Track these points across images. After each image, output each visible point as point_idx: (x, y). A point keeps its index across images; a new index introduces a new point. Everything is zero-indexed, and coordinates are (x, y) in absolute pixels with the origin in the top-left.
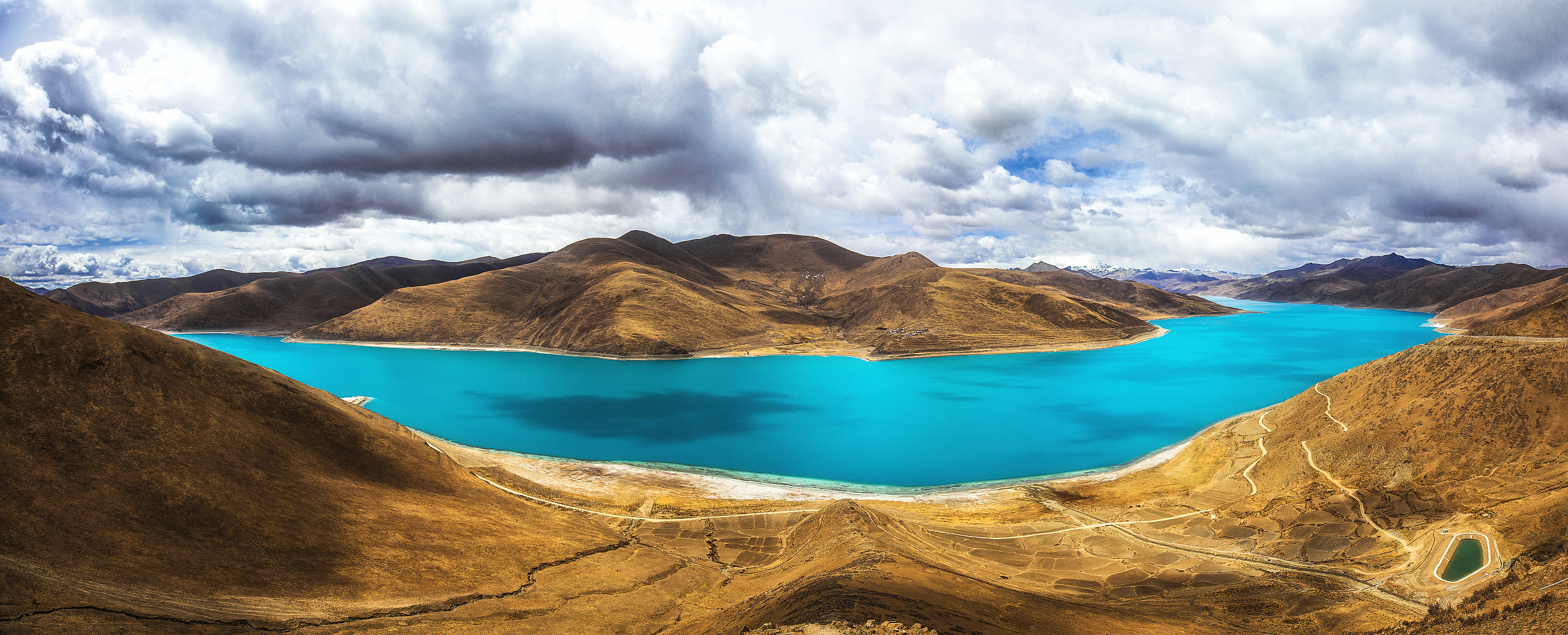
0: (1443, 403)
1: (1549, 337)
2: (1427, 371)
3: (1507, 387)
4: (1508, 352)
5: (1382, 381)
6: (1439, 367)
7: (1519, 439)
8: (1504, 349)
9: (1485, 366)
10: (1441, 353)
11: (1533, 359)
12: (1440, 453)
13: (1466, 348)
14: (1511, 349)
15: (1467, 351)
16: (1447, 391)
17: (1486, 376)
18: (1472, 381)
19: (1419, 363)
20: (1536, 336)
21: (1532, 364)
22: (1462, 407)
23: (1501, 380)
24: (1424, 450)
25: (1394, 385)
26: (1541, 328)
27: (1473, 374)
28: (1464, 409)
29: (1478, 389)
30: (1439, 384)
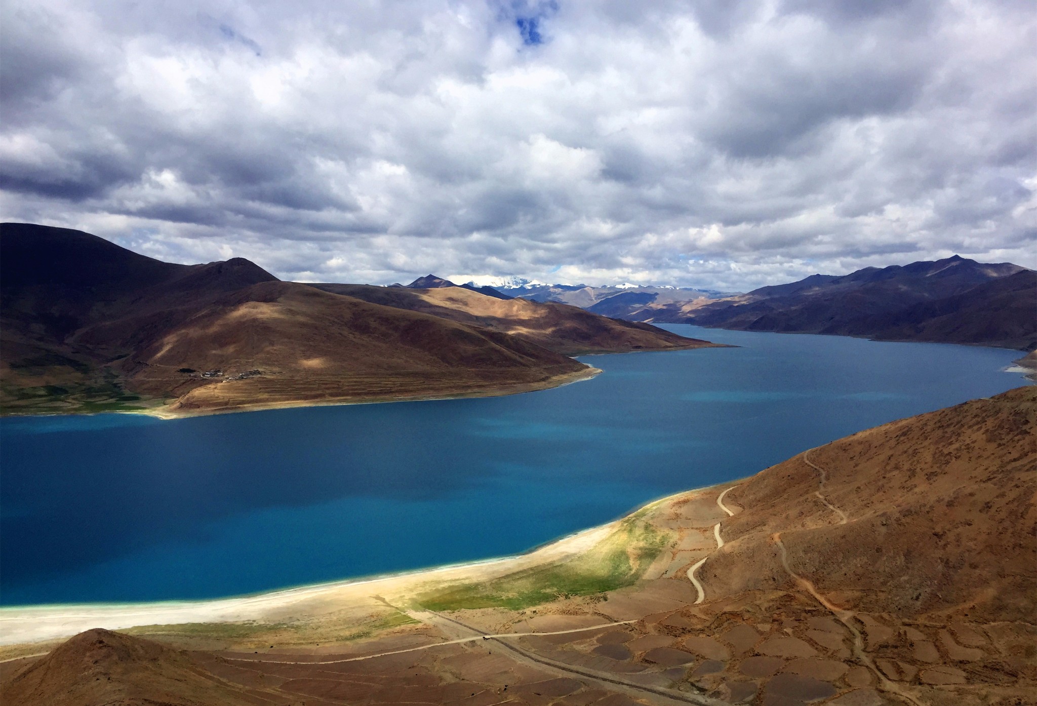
0: (1012, 495)
2: (989, 441)
5: (910, 451)
6: (1011, 436)
10: (1016, 414)
12: (1001, 575)
19: (975, 428)
24: (974, 566)
25: (929, 459)
30: (1009, 463)
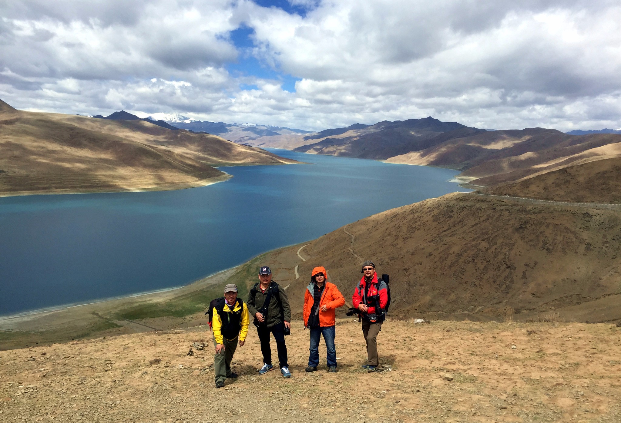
0: (441, 249)
1: (548, 199)
2: (434, 221)
3: (500, 241)
4: (507, 210)
5: (397, 226)
6: (444, 219)
7: (505, 286)
8: (502, 208)
9: (483, 221)
10: (448, 207)
11: (529, 218)
12: (434, 289)
13: (469, 204)
14: (510, 208)
15: (471, 207)
16: (448, 239)
17: (483, 229)
18: (470, 232)
19: (428, 214)
20: (536, 198)
21: (526, 223)
22: (458, 253)
23: (496, 234)
24: (421, 285)
25: (405, 230)
26: (542, 191)
27: (473, 226)
28: (460, 255)
29: (474, 240)
30: (442, 232)
